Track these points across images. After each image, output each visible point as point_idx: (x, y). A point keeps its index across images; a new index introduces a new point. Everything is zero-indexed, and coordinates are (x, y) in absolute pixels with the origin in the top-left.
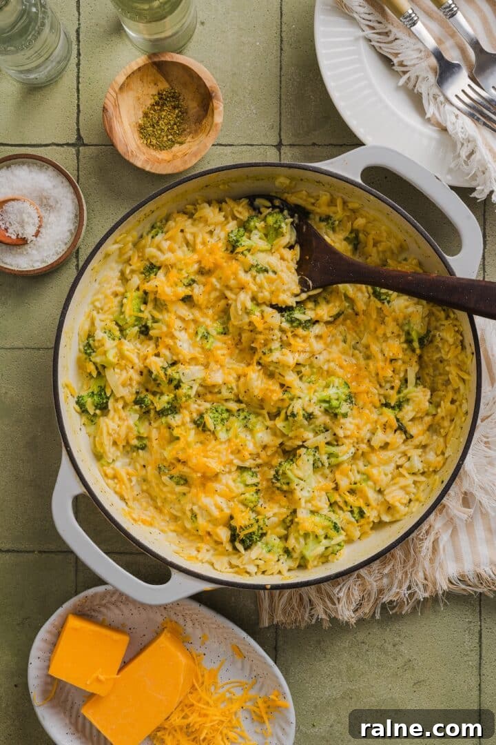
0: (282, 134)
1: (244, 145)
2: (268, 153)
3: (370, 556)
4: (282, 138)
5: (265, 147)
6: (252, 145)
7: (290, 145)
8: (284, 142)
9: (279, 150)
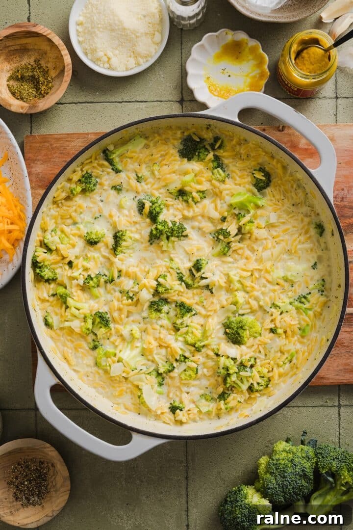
0: (183, 92)
1: (155, 101)
2: (173, 107)
3: (280, 403)
4: (184, 95)
5: (171, 102)
6: (161, 101)
7: (189, 101)
8: (185, 99)
9: (182, 105)
